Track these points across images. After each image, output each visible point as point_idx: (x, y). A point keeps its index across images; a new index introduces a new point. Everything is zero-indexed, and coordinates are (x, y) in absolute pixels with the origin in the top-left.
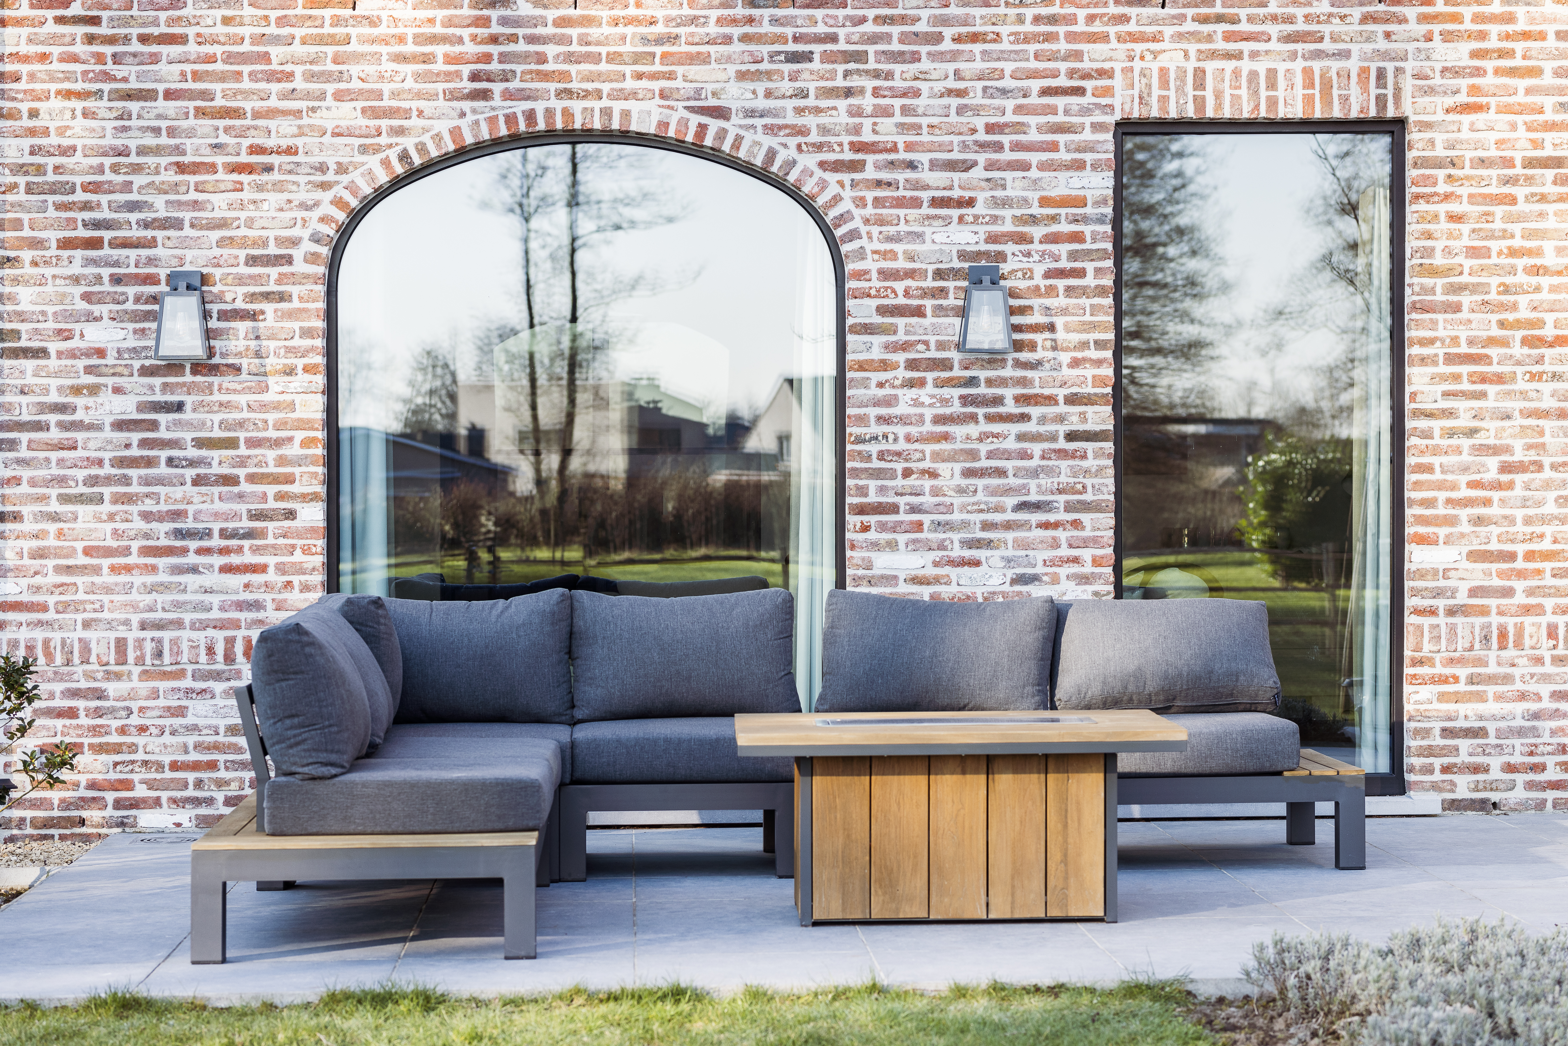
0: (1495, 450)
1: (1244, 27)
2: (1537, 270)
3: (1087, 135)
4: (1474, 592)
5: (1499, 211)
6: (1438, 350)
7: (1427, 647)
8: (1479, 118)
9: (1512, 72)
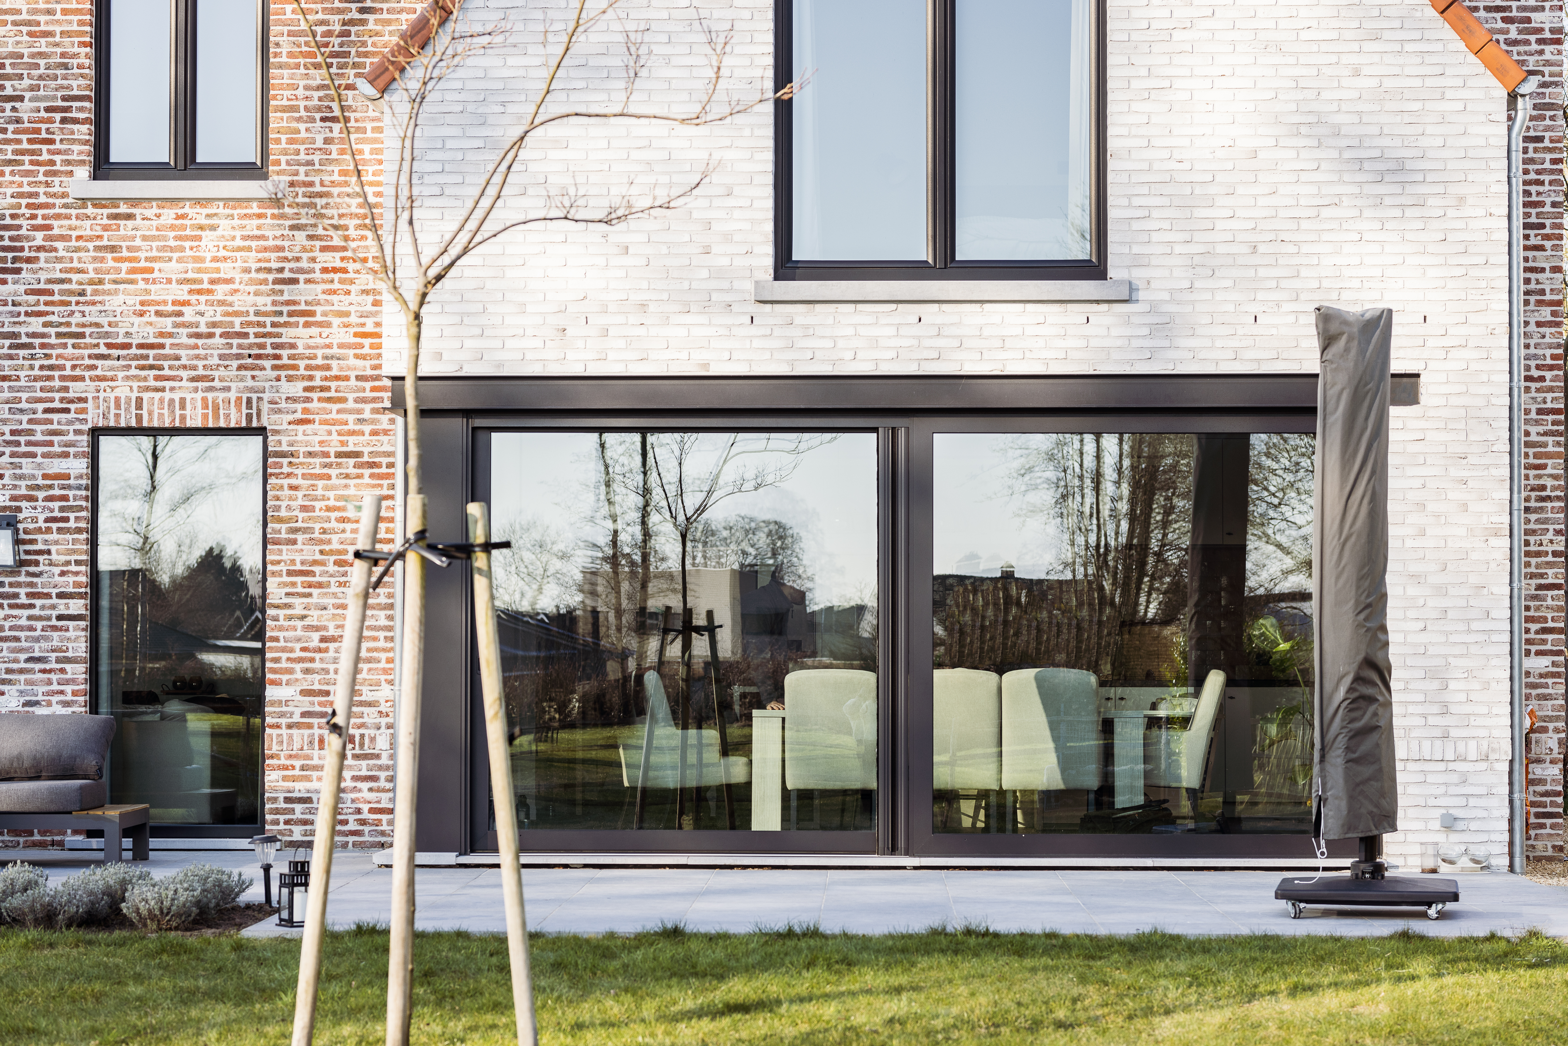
0: (317, 629)
1: (167, 372)
2: (343, 520)
3: (71, 437)
4: (304, 714)
5: (320, 483)
6: (283, 568)
7: (275, 748)
8: (308, 428)
9: (329, 400)
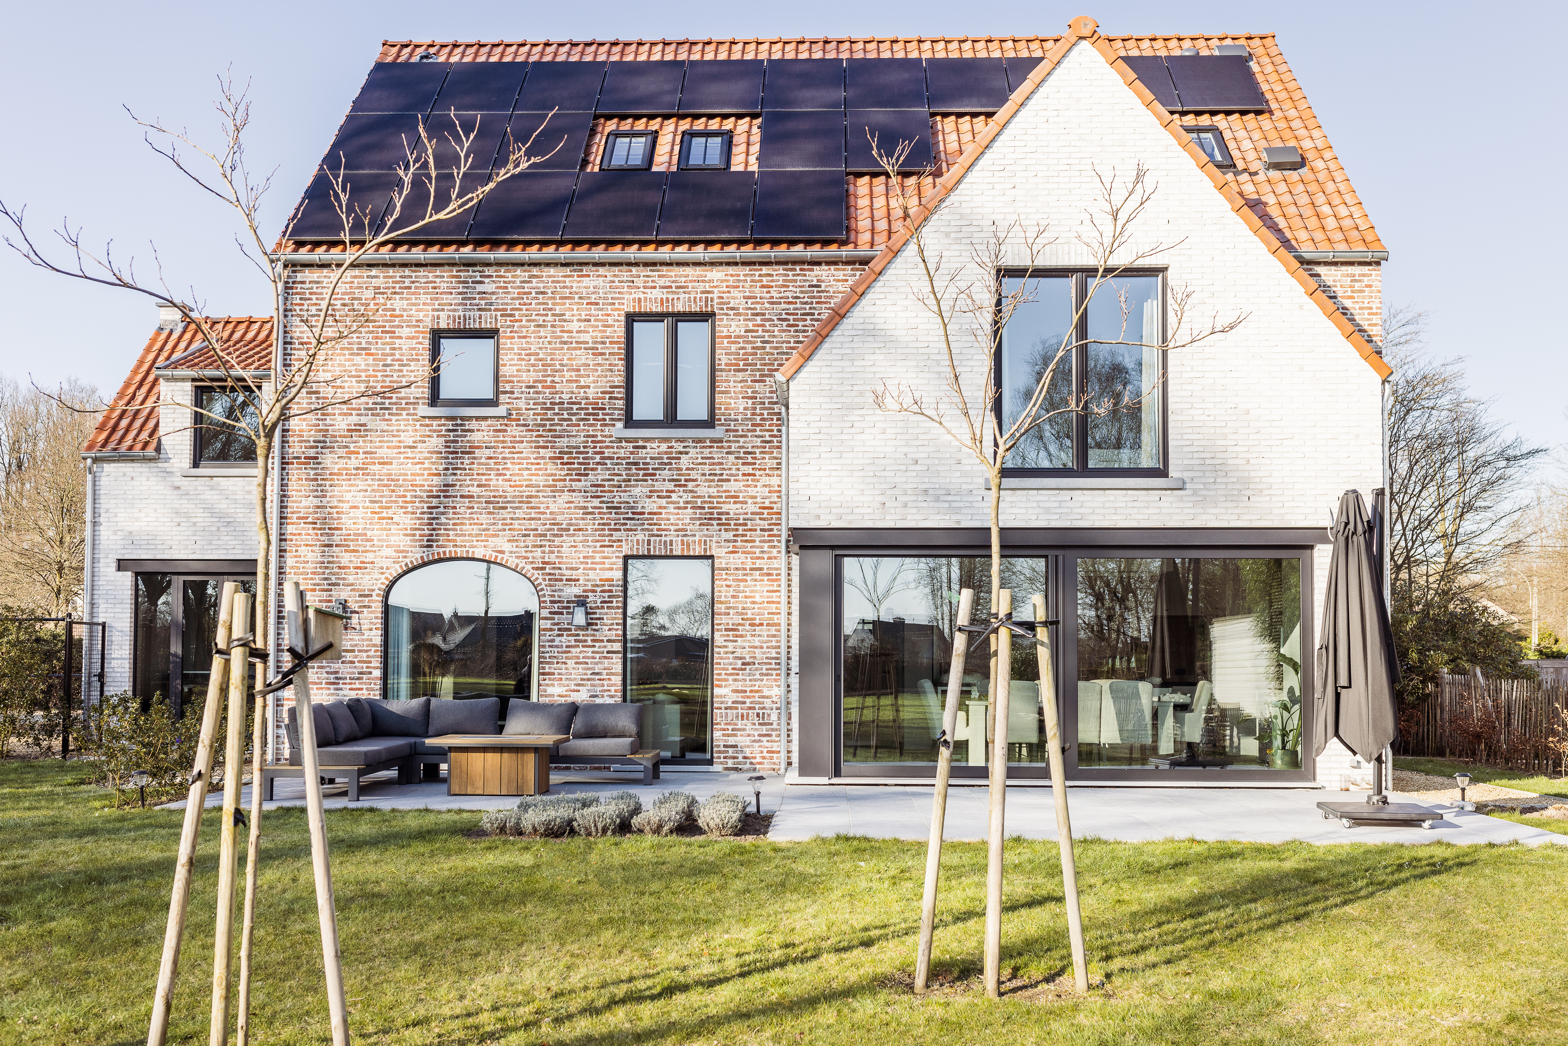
0: (740, 658)
1: (663, 527)
2: (753, 603)
3: (614, 560)
4: (733, 702)
5: (742, 584)
6: (723, 627)
7: (719, 720)
8: (736, 555)
9: (746, 541)
